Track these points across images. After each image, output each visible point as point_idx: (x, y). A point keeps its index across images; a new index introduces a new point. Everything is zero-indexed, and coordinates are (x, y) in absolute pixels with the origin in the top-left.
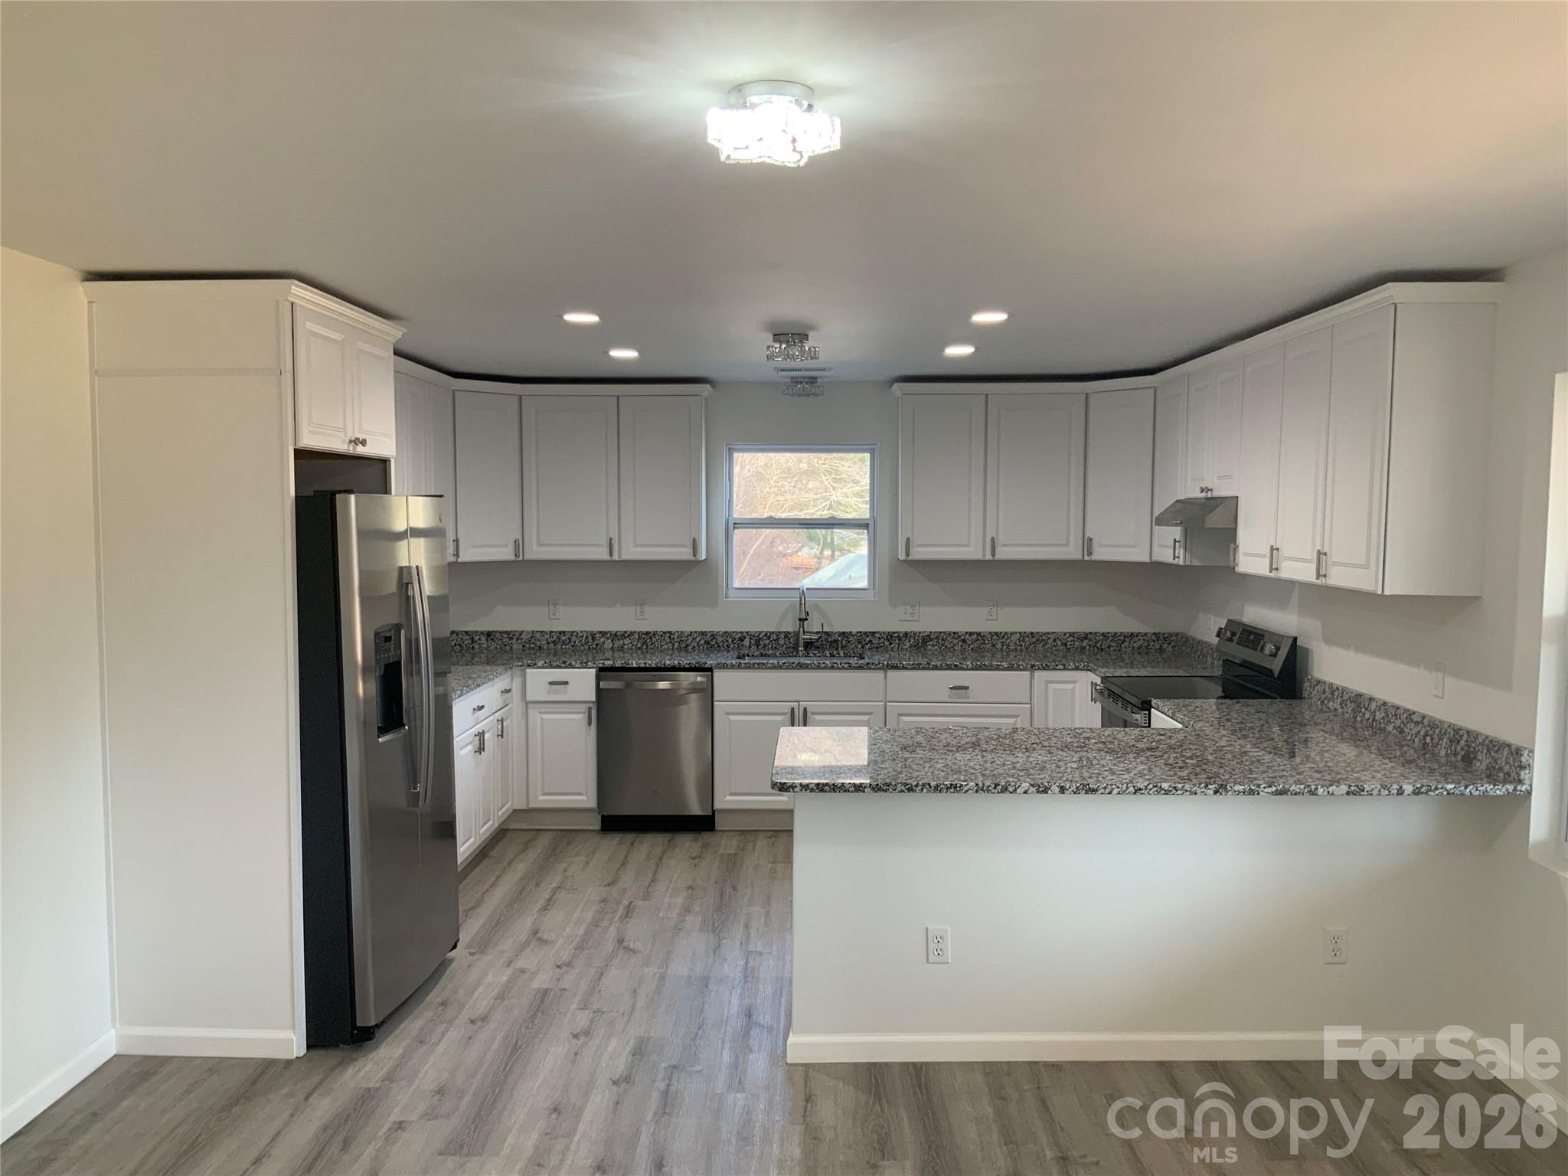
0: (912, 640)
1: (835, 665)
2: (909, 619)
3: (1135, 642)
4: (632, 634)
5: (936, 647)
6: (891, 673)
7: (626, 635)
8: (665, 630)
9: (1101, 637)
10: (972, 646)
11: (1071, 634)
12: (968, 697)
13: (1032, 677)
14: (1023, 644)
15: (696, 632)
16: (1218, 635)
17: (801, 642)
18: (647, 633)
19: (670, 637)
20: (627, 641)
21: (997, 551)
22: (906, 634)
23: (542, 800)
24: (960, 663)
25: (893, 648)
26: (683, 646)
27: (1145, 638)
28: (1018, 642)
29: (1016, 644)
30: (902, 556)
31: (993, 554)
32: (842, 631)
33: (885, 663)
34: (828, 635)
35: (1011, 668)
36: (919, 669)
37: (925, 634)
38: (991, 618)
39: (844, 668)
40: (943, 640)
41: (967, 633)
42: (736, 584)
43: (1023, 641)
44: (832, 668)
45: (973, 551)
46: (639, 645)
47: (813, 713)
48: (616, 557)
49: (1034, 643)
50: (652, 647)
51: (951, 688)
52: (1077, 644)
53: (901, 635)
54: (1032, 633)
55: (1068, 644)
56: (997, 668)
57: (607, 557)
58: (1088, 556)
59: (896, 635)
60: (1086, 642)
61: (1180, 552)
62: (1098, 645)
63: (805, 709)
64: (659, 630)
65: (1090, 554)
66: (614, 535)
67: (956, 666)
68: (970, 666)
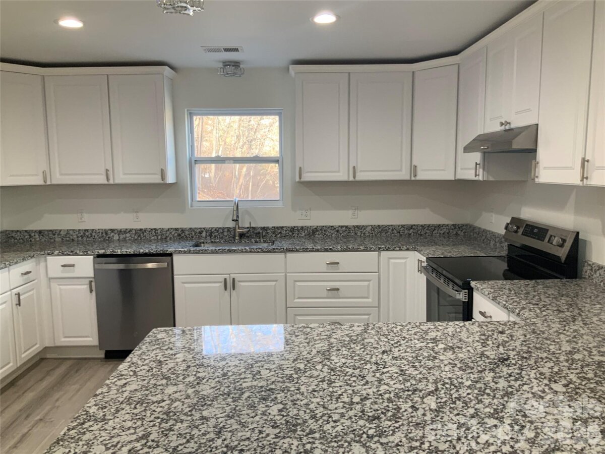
0: (306, 232)
1: (253, 250)
2: (305, 218)
3: (441, 230)
4: (131, 230)
5: (321, 235)
6: (289, 255)
7: (127, 231)
8: (152, 227)
9: (421, 228)
10: (342, 234)
11: (403, 226)
12: (339, 269)
13: (379, 255)
14: (374, 232)
15: (171, 229)
16: (506, 228)
17: (237, 234)
18: (141, 230)
19: (155, 232)
20: (128, 235)
21: (357, 174)
22: (302, 228)
23: (63, 341)
24: (333, 247)
25: (294, 236)
26: (164, 237)
27: (447, 227)
28: (370, 231)
29: (369, 233)
30: (297, 179)
31: (354, 177)
32: (263, 226)
33: (285, 248)
34: (254, 229)
35: (366, 250)
36: (307, 251)
37: (314, 227)
38: (354, 217)
39: (258, 252)
40: (325, 231)
41: (339, 226)
42: (198, 199)
43: (374, 230)
44: (251, 252)
45: (342, 175)
46: (136, 238)
47: (239, 281)
48: (111, 182)
49: (380, 232)
50: (144, 238)
51: (328, 264)
52: (406, 232)
53: (299, 228)
54: (379, 226)
55: (401, 232)
56: (357, 250)
57: (106, 182)
58: (414, 177)
59: (296, 228)
60: (412, 230)
61: (480, 172)
62: (419, 232)
63: (234, 279)
64: (148, 227)
65: (415, 176)
66: (110, 168)
67: (331, 249)
68: (340, 249)
